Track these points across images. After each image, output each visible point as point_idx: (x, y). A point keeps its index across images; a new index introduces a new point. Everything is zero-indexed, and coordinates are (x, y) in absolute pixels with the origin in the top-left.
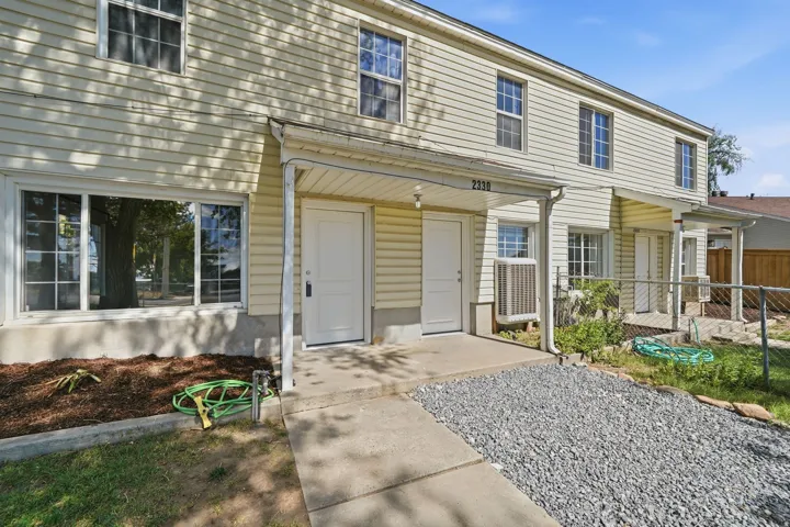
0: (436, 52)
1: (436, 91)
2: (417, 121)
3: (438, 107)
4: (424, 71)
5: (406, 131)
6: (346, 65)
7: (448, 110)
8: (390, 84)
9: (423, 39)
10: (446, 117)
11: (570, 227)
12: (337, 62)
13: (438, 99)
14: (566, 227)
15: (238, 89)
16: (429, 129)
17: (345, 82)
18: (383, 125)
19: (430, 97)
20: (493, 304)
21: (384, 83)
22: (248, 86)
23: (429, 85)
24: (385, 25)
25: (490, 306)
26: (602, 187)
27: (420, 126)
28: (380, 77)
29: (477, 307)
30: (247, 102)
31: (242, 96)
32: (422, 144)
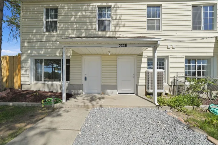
0: (122, 6)
1: (122, 18)
2: (115, 29)
3: (123, 23)
4: (118, 13)
5: (111, 33)
6: (93, 19)
7: (126, 23)
8: (107, 20)
9: (118, 4)
10: (126, 25)
11: (185, 56)
12: (91, 19)
13: (123, 21)
14: (184, 57)
15: (68, 32)
16: (120, 30)
17: (93, 23)
18: (104, 33)
19: (120, 21)
20: (145, 85)
21: (106, 20)
22: (70, 31)
23: (119, 17)
24: (105, 4)
25: (144, 86)
26: (207, 38)
27: (117, 30)
28: (104, 19)
29: (139, 86)
30: (70, 34)
31: (69, 33)
32: (117, 36)
